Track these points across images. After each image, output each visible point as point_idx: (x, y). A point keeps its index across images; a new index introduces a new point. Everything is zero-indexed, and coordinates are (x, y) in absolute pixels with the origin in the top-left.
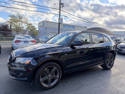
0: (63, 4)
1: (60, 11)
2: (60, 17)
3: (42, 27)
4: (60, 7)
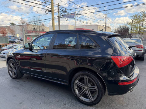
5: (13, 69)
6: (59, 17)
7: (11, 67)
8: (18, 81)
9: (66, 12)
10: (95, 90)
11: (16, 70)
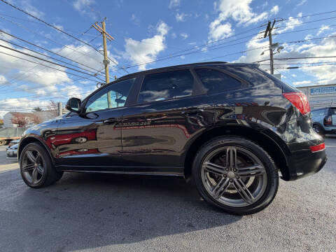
1: (274, 60)
4: (272, 54)
5: (36, 165)
7: (29, 162)
8: (48, 192)
10: (260, 172)
11: (42, 165)
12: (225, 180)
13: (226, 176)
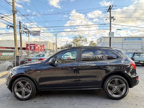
0: (113, 17)
1: (111, 25)
2: (110, 31)
3: (100, 43)
4: (110, 21)
6: (20, 33)
9: (27, 29)
10: (124, 86)
12: (114, 89)
13: (114, 88)
